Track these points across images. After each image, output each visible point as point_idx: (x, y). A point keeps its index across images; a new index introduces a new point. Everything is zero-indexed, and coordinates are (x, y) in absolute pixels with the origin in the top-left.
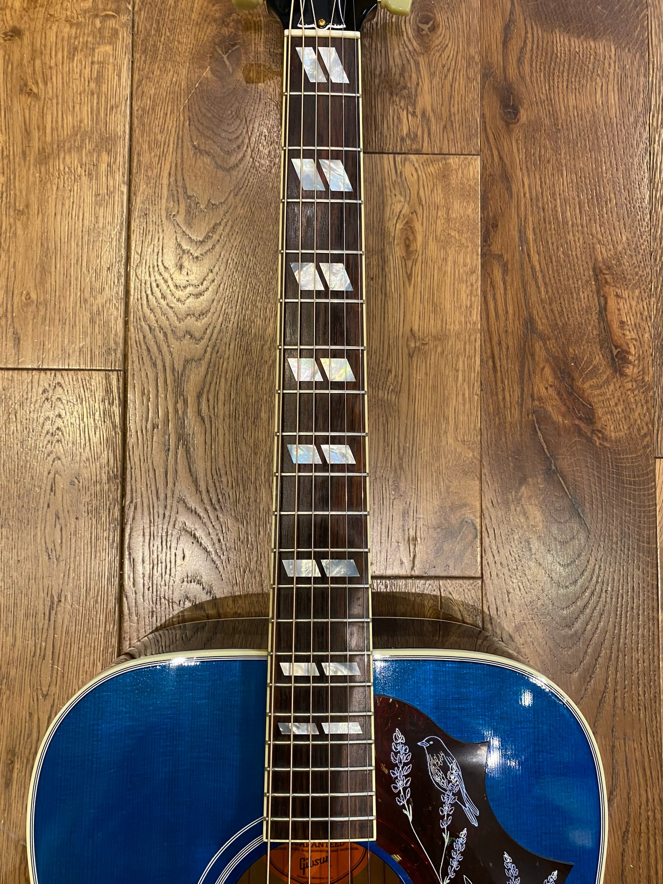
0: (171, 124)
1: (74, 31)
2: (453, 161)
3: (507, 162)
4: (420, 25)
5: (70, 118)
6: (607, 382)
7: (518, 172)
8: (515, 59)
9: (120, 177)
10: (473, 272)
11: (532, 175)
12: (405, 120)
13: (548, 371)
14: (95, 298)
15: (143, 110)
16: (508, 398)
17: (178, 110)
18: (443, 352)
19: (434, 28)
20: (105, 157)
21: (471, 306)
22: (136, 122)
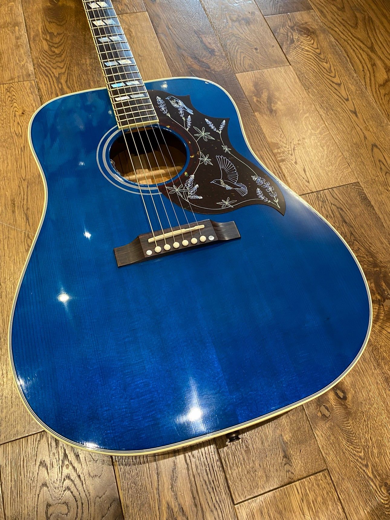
0: (39, 17)
2: (139, 14)
3: (156, 12)
6: (210, 58)
7: (161, 14)
9: (23, 32)
10: (155, 38)
11: (166, 14)
13: (189, 58)
14: (21, 62)
15: (28, 15)
16: (178, 66)
17: (41, 14)
18: (152, 58)
20: (17, 28)
21: (157, 46)
22: (26, 18)
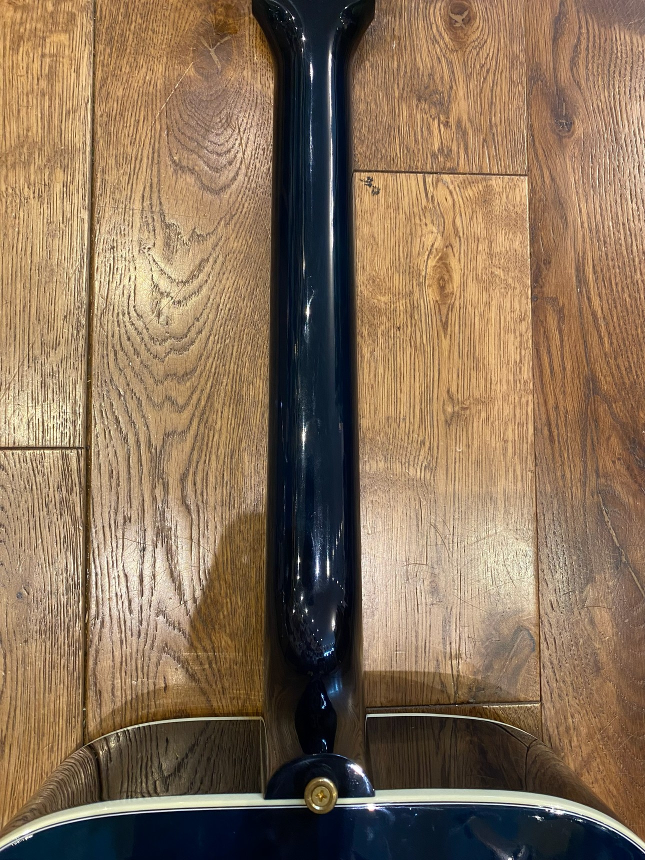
0: (144, 132)
1: (18, 16)
2: (496, 183)
3: (560, 183)
4: (451, 15)
5: (14, 126)
7: (574, 197)
8: (567, 59)
9: (79, 199)
10: (522, 319)
11: (590, 201)
12: (436, 132)
13: (614, 441)
14: (48, 356)
15: (109, 116)
16: (568, 475)
17: (153, 116)
18: (488, 418)
19: (470, 20)
20: (59, 175)
21: (521, 361)
22: (99, 130)
